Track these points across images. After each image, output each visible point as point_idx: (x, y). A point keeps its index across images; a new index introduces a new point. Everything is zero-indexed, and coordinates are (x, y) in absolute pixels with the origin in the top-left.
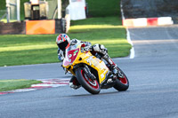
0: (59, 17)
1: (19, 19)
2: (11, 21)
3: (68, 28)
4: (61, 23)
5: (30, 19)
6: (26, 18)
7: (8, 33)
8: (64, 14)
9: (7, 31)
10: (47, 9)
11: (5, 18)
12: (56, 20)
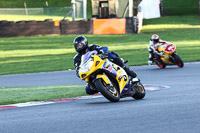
0: (131, 15)
1: (85, 18)
2: (76, 19)
3: (141, 27)
4: (133, 21)
5: (98, 17)
6: (93, 16)
7: (74, 33)
8: (136, 12)
9: (72, 31)
10: (117, 6)
11: (70, 15)
12: (127, 18)
